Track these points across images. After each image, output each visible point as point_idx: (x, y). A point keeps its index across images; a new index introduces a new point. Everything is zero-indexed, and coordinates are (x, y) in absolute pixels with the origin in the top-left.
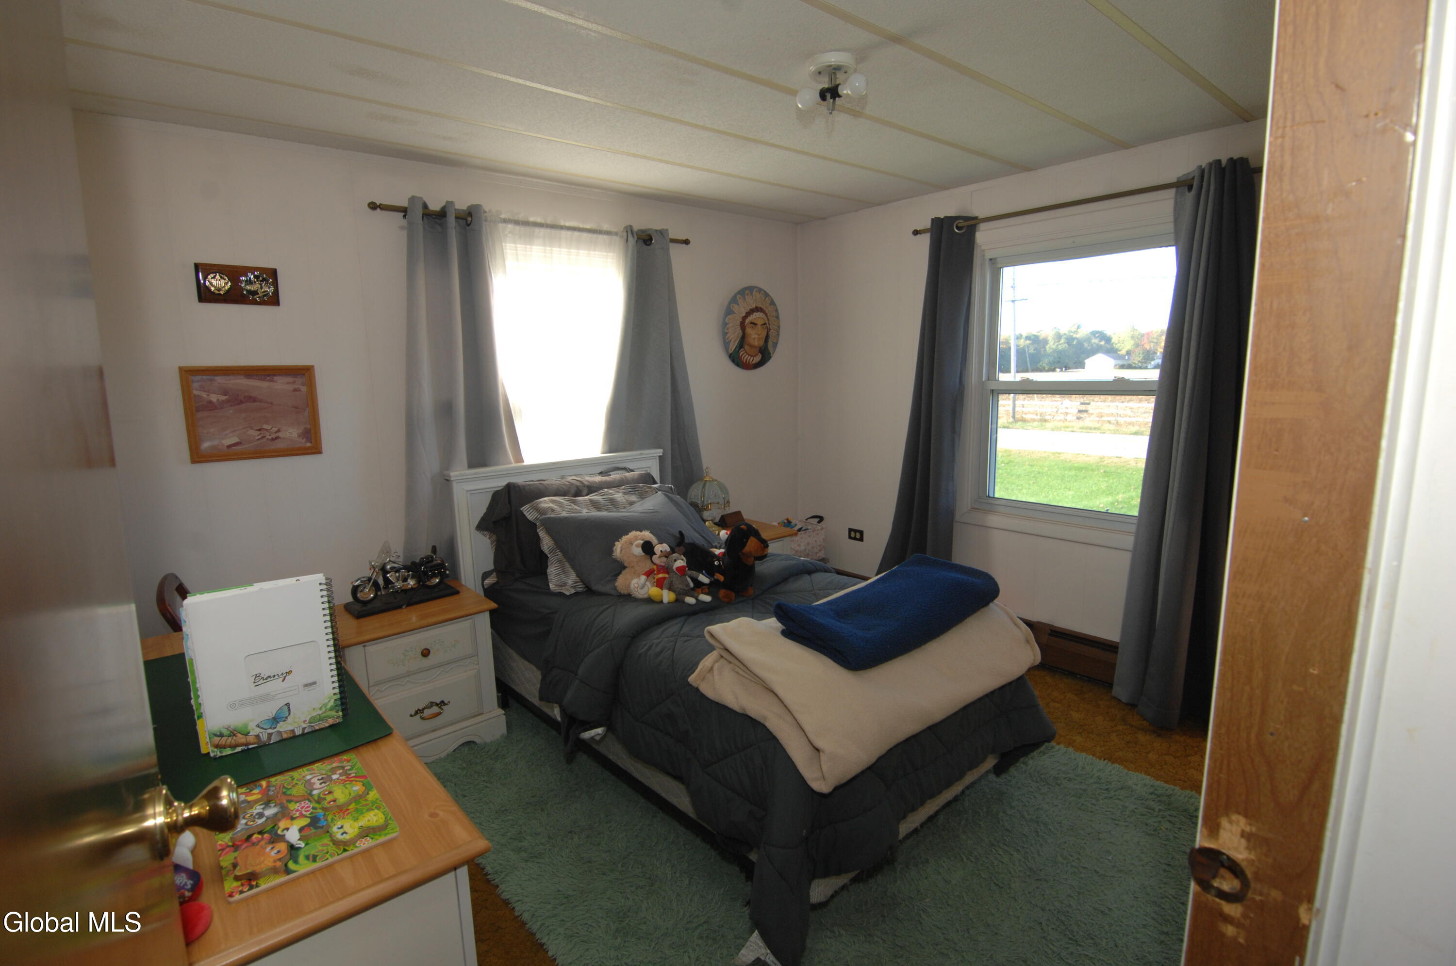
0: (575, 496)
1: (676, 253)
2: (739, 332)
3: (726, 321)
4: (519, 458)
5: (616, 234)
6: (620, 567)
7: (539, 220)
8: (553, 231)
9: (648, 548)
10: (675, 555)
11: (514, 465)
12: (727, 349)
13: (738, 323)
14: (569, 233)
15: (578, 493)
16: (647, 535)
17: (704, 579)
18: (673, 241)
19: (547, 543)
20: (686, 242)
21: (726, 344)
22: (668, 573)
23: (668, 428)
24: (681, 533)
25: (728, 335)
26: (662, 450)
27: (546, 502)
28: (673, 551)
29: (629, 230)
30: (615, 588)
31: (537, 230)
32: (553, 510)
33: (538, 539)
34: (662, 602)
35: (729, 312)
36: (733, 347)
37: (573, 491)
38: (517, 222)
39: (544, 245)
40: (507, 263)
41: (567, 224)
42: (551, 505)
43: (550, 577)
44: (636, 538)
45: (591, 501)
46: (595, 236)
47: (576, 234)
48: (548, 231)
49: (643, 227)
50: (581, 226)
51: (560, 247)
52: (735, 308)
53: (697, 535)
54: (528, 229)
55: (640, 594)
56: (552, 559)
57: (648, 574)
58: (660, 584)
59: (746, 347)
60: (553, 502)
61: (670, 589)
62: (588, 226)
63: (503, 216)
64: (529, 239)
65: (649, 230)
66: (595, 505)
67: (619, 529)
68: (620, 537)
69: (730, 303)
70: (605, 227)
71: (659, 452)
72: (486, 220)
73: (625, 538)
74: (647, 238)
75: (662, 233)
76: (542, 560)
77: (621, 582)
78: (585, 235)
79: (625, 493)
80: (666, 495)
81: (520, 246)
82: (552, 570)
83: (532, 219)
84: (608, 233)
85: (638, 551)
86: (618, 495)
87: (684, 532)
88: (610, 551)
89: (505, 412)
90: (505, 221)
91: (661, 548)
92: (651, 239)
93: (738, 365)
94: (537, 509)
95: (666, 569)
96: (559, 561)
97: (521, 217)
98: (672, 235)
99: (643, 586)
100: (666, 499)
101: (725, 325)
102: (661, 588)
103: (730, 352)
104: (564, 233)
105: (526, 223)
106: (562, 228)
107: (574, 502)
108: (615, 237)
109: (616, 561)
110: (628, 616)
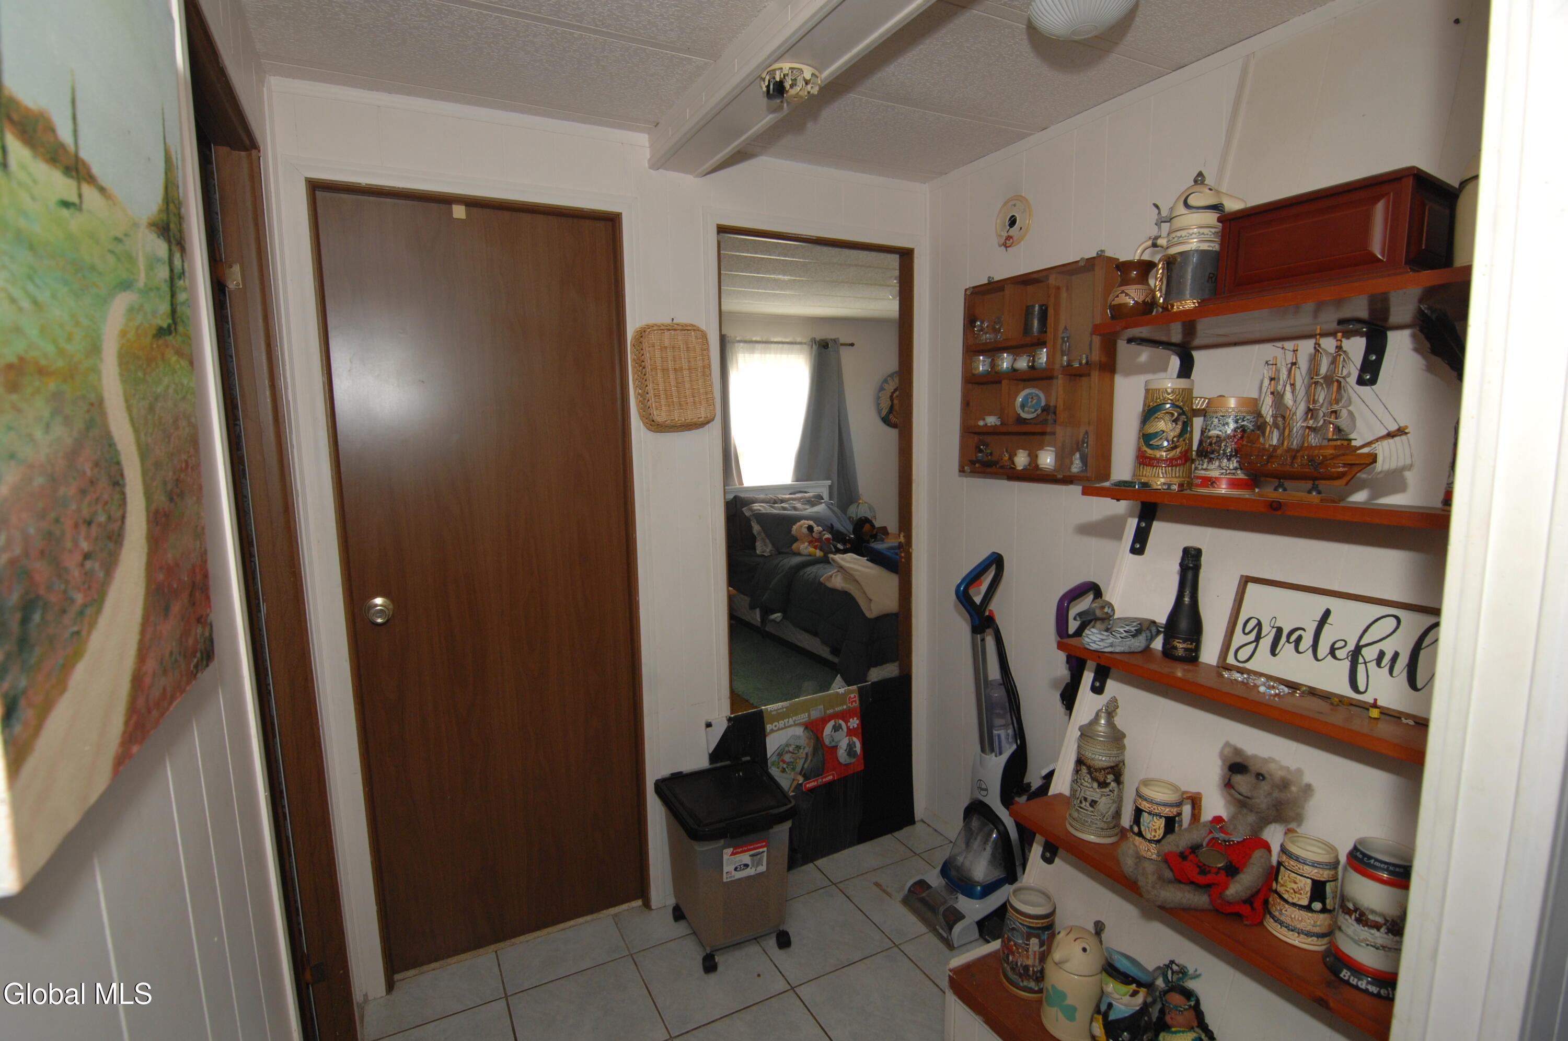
0: (774, 504)
1: (845, 353)
2: (889, 403)
3: (880, 395)
4: (741, 483)
5: (805, 344)
6: (795, 539)
7: (758, 339)
8: (767, 345)
9: (810, 528)
10: (825, 532)
11: (738, 486)
12: (880, 416)
13: (889, 396)
14: (776, 345)
15: (775, 502)
16: (811, 523)
17: (840, 546)
18: (842, 345)
19: (756, 528)
20: (852, 345)
21: (879, 411)
22: (820, 542)
23: (835, 468)
24: (832, 525)
25: (881, 405)
26: (830, 482)
27: (756, 506)
28: (824, 530)
29: (814, 341)
30: (792, 550)
31: (757, 345)
32: (760, 510)
33: (751, 527)
34: (815, 556)
35: (882, 389)
36: (884, 413)
37: (772, 501)
38: (745, 342)
39: (761, 353)
40: (739, 364)
41: (775, 340)
42: (759, 508)
43: (757, 548)
44: (804, 524)
45: (782, 507)
46: (792, 346)
47: (780, 345)
48: (764, 345)
49: (823, 337)
50: (784, 340)
51: (770, 353)
52: (886, 386)
53: (842, 528)
54: (751, 345)
55: (805, 552)
56: (758, 538)
57: (810, 542)
58: (815, 547)
59: (894, 413)
60: (761, 506)
61: (821, 550)
62: (788, 340)
63: (738, 339)
64: (752, 351)
65: (826, 339)
66: (784, 509)
67: (797, 519)
68: (796, 523)
69: (883, 383)
70: (799, 339)
71: (829, 482)
72: (729, 342)
73: (798, 524)
74: (825, 344)
75: (835, 341)
76: (753, 539)
77: (795, 546)
78: (785, 346)
79: (803, 504)
80: (828, 507)
81: (747, 355)
82: (758, 544)
83: (754, 339)
84: (800, 343)
85: (805, 531)
86: (799, 505)
87: (834, 524)
88: (791, 531)
89: (735, 459)
90: (739, 342)
91: (817, 529)
92: (828, 345)
93: (888, 425)
94: (751, 510)
95: (819, 540)
96: (763, 539)
97: (748, 338)
98: (842, 341)
99: (807, 548)
100: (826, 507)
101: (878, 398)
102: (816, 549)
103: (883, 416)
104: (773, 346)
105: (751, 342)
106: (772, 342)
107: (772, 507)
108: (805, 346)
109: (793, 536)
110: (796, 560)
